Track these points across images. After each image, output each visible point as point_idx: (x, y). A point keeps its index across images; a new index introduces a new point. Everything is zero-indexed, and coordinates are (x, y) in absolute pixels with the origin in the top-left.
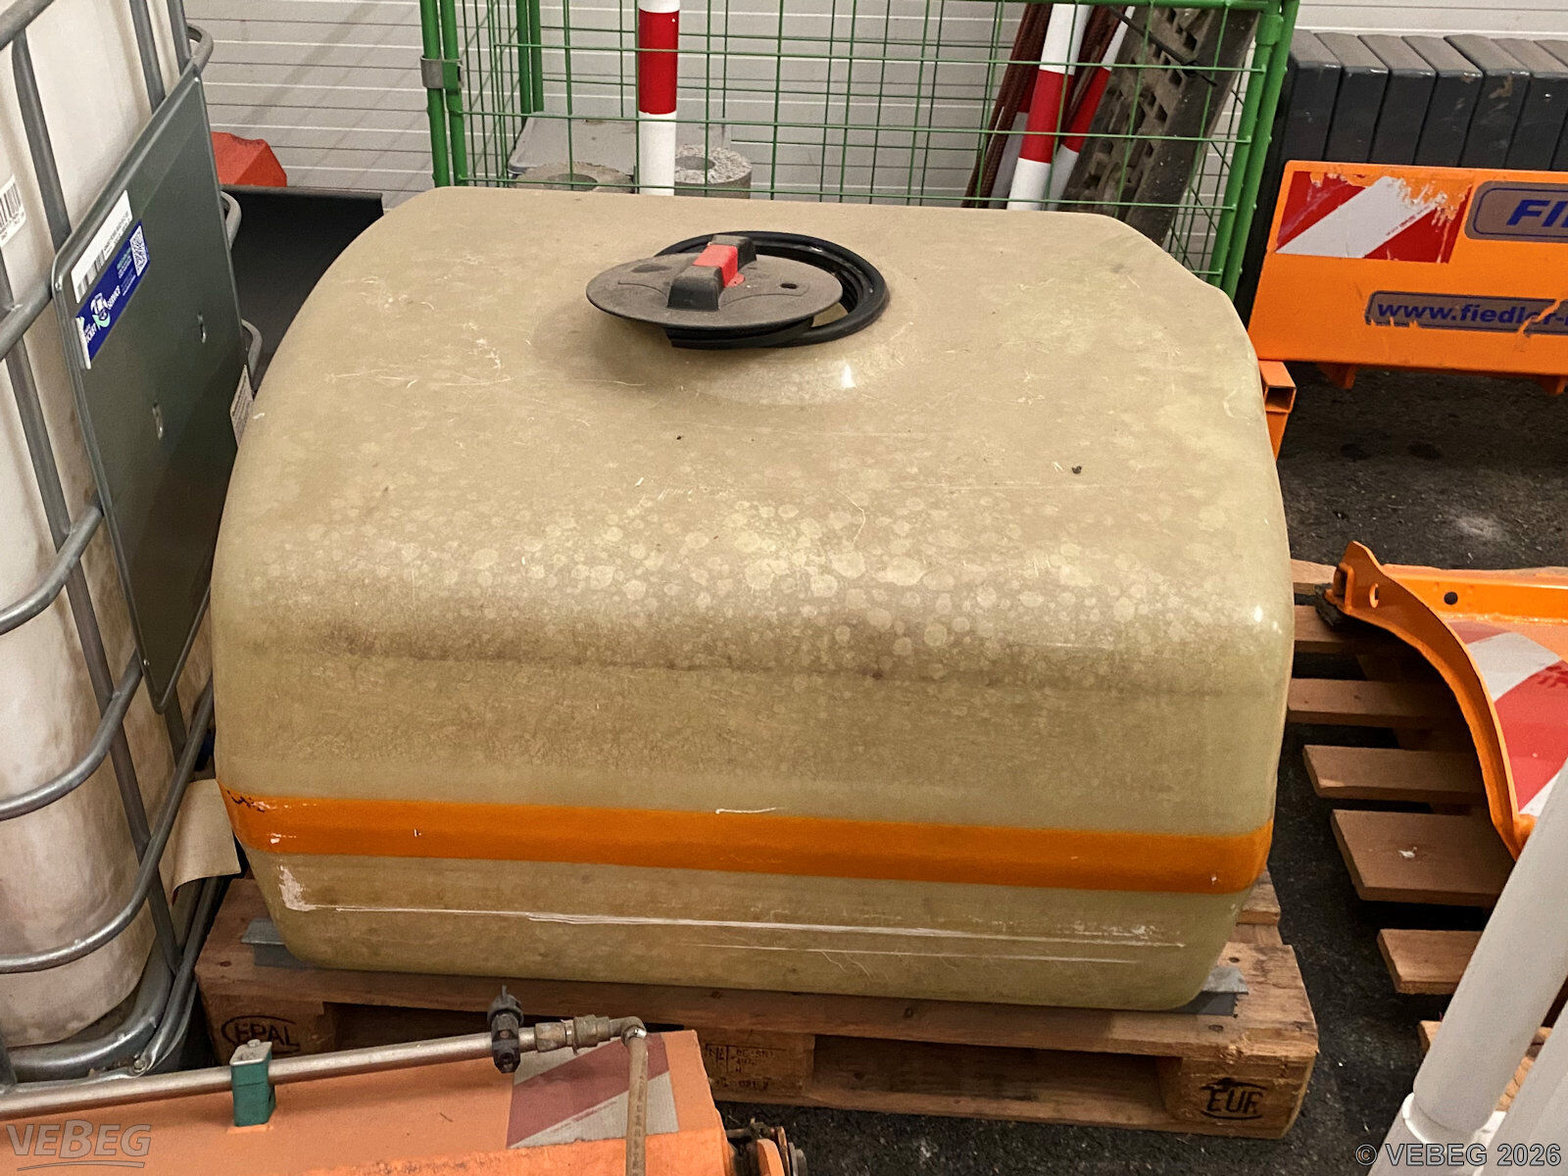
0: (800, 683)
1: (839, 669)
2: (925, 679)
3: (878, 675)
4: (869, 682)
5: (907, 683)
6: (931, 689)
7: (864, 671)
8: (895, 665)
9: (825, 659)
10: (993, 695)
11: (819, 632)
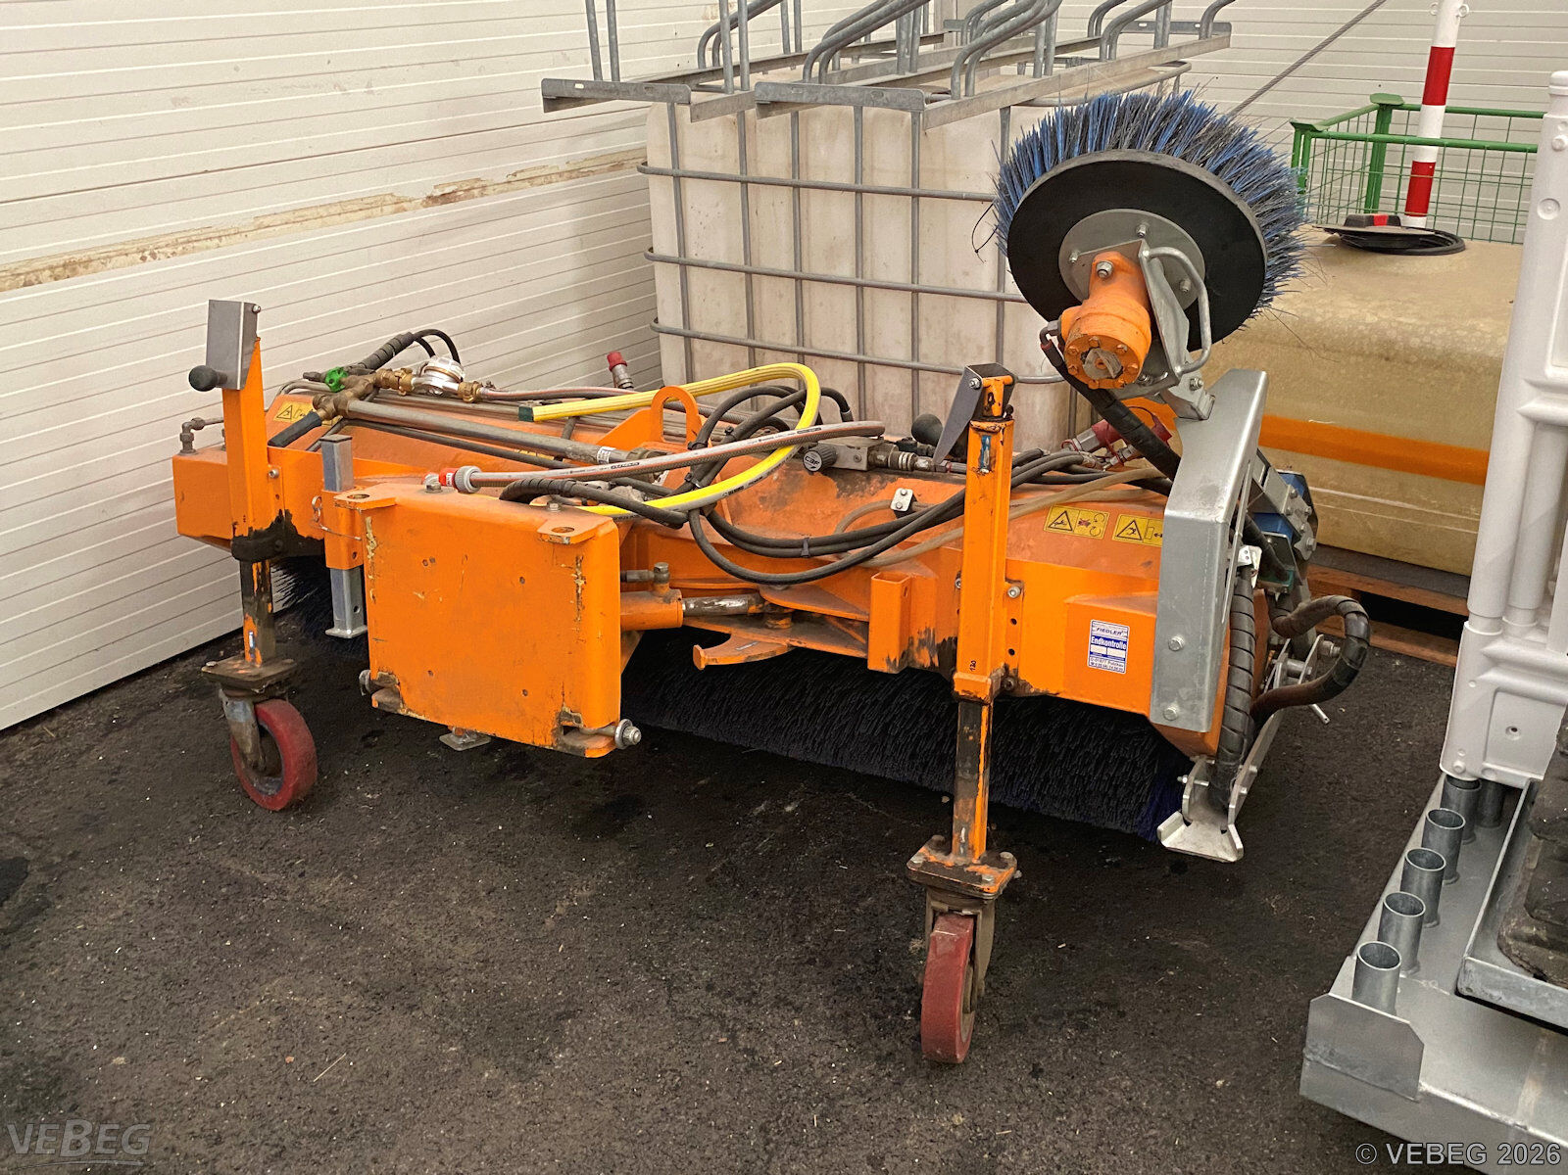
0: (1353, 359)
1: (1370, 355)
2: (1407, 362)
3: (1387, 359)
4: (1383, 361)
5: (1400, 364)
6: (1410, 368)
7: (1381, 356)
8: (1395, 355)
9: (1365, 348)
10: (1437, 373)
11: (1364, 337)
